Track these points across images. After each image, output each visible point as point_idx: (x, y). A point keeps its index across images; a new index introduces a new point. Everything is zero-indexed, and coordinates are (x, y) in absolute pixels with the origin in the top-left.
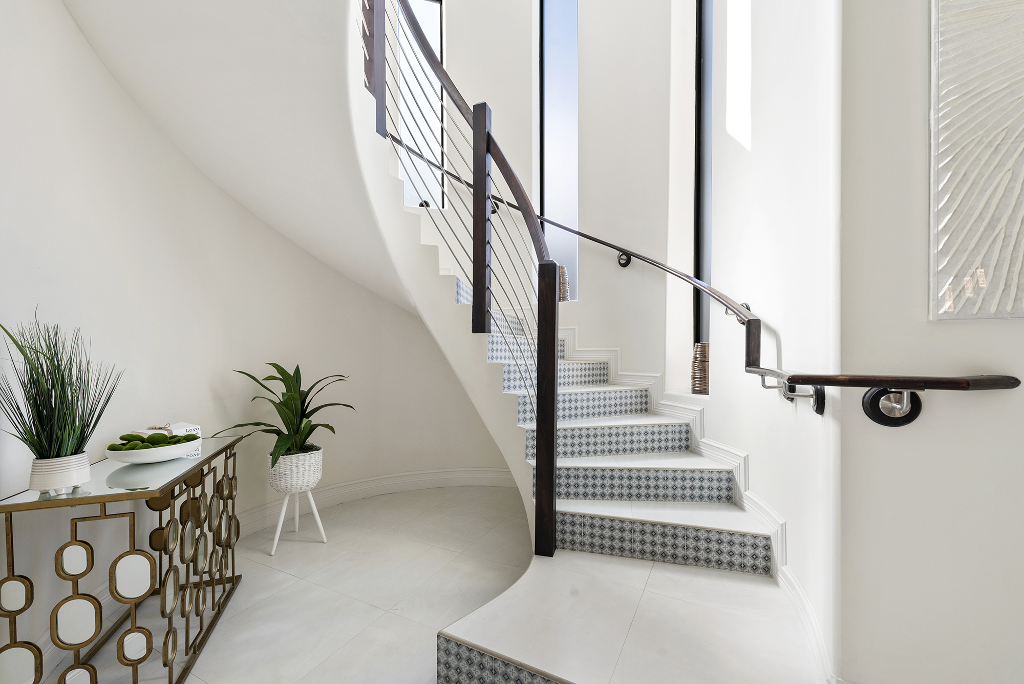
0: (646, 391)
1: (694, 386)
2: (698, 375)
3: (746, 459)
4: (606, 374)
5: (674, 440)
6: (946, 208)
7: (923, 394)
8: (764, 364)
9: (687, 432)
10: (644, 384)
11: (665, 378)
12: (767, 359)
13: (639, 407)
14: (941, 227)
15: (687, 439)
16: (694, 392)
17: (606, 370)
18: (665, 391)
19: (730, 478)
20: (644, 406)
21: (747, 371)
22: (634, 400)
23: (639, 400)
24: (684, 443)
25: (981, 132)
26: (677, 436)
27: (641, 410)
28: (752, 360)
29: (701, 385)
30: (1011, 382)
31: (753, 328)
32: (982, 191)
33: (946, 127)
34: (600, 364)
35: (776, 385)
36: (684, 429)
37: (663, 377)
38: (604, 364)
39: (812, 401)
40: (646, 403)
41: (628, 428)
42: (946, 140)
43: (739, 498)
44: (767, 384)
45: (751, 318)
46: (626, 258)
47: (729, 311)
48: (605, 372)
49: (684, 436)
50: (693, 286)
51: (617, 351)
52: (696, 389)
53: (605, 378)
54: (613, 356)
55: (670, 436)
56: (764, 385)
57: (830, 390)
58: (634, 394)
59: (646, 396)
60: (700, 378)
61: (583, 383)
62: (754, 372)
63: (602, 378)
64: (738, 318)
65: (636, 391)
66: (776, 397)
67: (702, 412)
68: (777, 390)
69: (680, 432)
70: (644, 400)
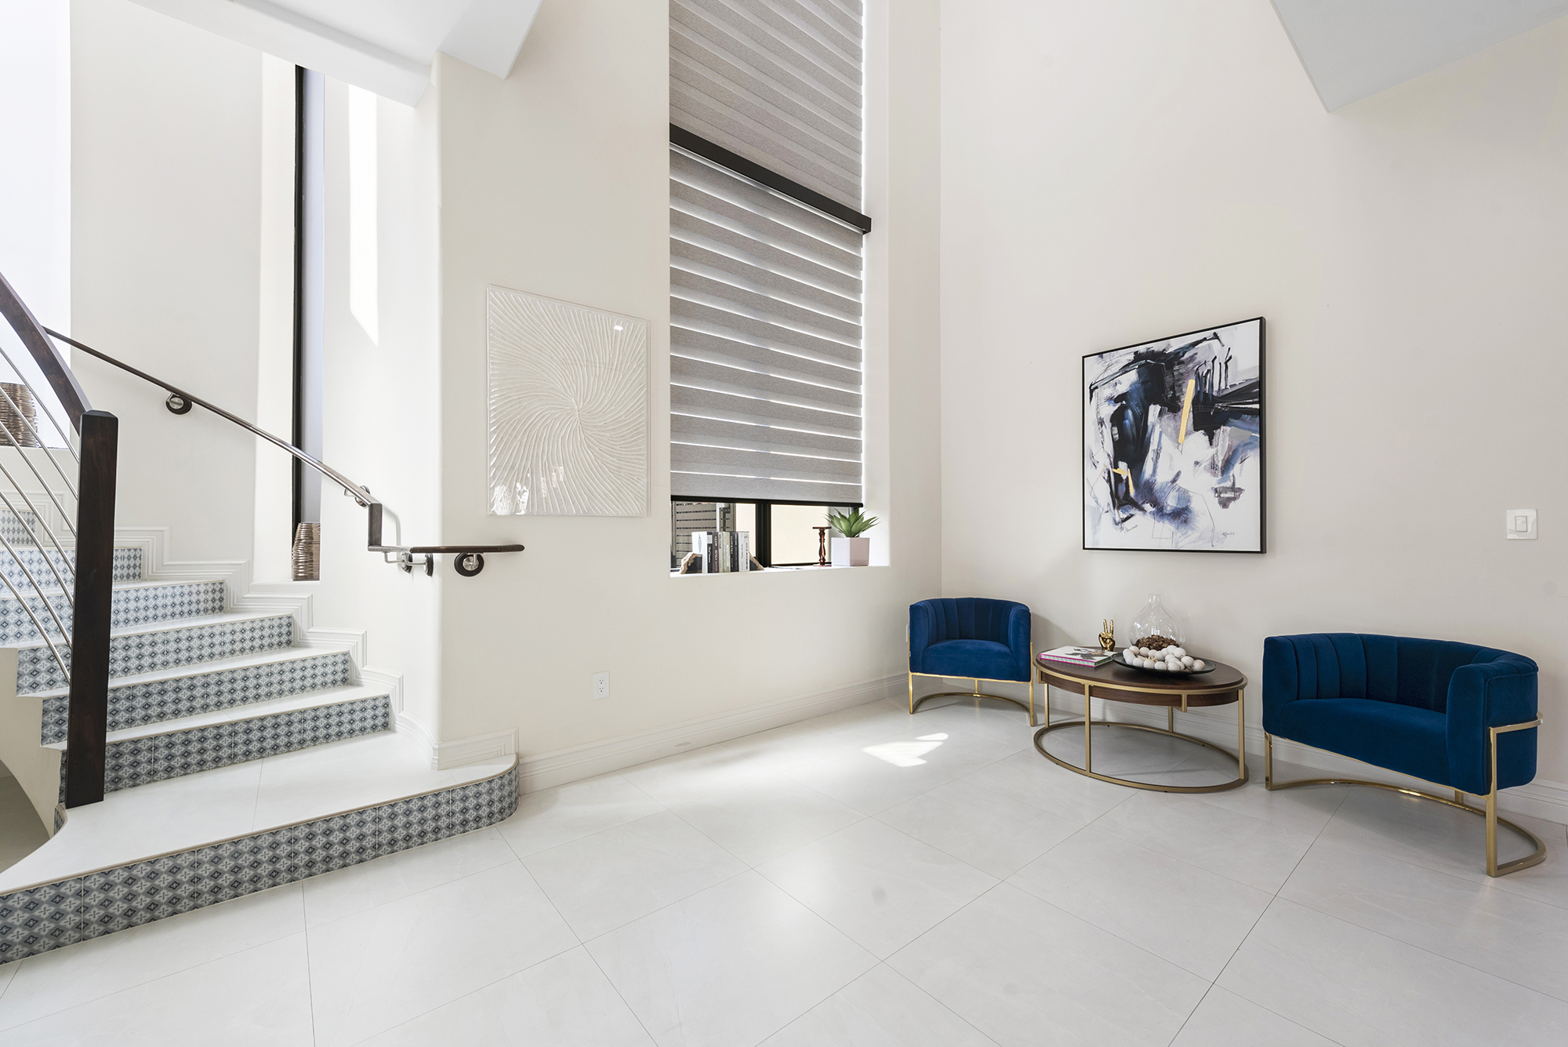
0: (221, 583)
1: (296, 572)
2: (302, 559)
3: (364, 637)
4: (138, 565)
5: (271, 636)
6: (494, 453)
7: (484, 555)
8: (384, 543)
9: (289, 625)
10: (217, 575)
11: (252, 565)
12: (388, 538)
13: (210, 605)
14: (492, 464)
15: (289, 633)
16: (297, 578)
17: (138, 559)
18: (252, 581)
19: (346, 659)
20: (217, 604)
21: (369, 550)
22: (202, 597)
23: (210, 596)
24: (284, 639)
25: (508, 418)
26: (276, 631)
27: (213, 610)
28: (374, 540)
29: (307, 567)
30: (520, 548)
31: (375, 512)
32: (509, 448)
33: (494, 410)
34: (129, 550)
35: (396, 560)
36: (285, 622)
37: (250, 564)
38: (135, 550)
39: (425, 567)
40: (221, 599)
41: (207, 628)
42: (494, 417)
43: (356, 677)
44: (389, 560)
45: (373, 502)
46: (183, 403)
47: (348, 492)
48: (138, 562)
49: (284, 630)
50: (291, 454)
51: (162, 531)
52: (300, 575)
53: (137, 571)
54: (152, 538)
55: (266, 632)
56: (387, 561)
57: (436, 557)
58: (202, 588)
59: (221, 591)
60: (306, 562)
61: (125, 578)
62: (377, 550)
63: (132, 571)
64: (358, 499)
65: (206, 584)
66: (395, 571)
67: (310, 600)
68: (396, 564)
69: (280, 626)
70: (217, 596)
